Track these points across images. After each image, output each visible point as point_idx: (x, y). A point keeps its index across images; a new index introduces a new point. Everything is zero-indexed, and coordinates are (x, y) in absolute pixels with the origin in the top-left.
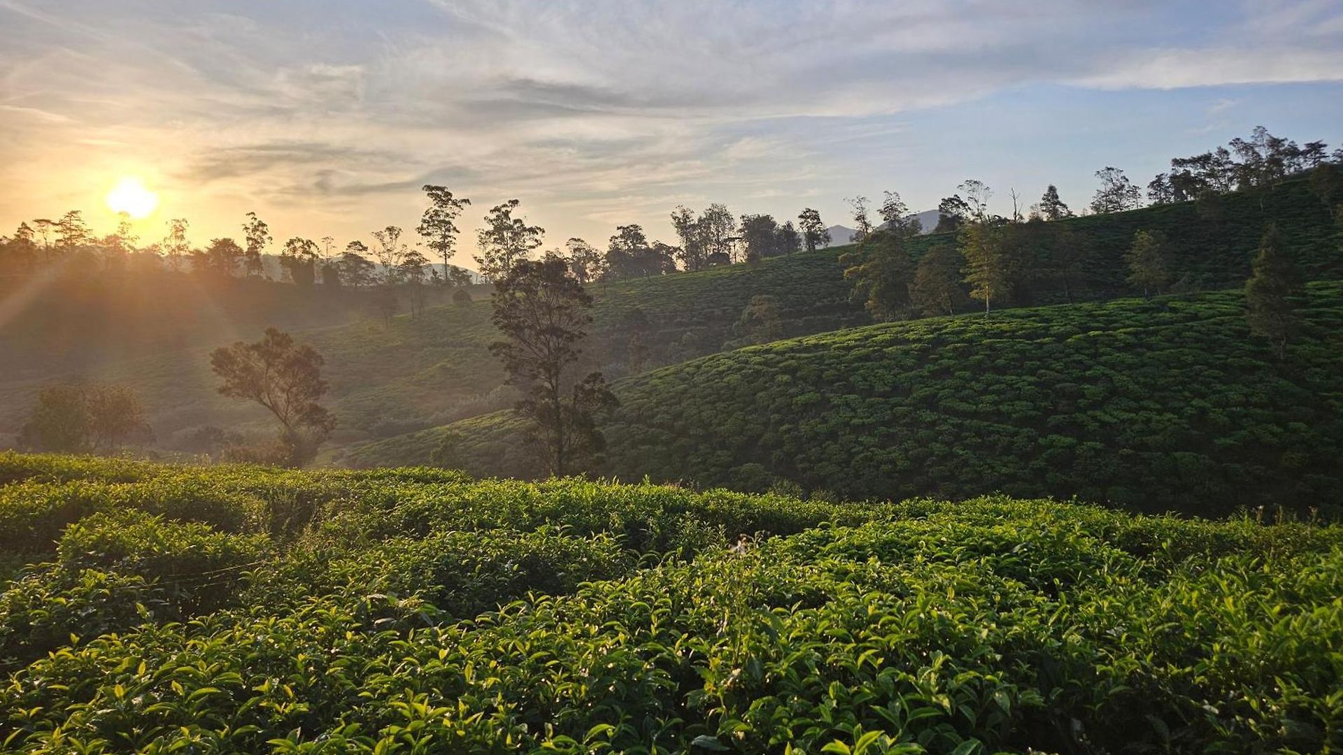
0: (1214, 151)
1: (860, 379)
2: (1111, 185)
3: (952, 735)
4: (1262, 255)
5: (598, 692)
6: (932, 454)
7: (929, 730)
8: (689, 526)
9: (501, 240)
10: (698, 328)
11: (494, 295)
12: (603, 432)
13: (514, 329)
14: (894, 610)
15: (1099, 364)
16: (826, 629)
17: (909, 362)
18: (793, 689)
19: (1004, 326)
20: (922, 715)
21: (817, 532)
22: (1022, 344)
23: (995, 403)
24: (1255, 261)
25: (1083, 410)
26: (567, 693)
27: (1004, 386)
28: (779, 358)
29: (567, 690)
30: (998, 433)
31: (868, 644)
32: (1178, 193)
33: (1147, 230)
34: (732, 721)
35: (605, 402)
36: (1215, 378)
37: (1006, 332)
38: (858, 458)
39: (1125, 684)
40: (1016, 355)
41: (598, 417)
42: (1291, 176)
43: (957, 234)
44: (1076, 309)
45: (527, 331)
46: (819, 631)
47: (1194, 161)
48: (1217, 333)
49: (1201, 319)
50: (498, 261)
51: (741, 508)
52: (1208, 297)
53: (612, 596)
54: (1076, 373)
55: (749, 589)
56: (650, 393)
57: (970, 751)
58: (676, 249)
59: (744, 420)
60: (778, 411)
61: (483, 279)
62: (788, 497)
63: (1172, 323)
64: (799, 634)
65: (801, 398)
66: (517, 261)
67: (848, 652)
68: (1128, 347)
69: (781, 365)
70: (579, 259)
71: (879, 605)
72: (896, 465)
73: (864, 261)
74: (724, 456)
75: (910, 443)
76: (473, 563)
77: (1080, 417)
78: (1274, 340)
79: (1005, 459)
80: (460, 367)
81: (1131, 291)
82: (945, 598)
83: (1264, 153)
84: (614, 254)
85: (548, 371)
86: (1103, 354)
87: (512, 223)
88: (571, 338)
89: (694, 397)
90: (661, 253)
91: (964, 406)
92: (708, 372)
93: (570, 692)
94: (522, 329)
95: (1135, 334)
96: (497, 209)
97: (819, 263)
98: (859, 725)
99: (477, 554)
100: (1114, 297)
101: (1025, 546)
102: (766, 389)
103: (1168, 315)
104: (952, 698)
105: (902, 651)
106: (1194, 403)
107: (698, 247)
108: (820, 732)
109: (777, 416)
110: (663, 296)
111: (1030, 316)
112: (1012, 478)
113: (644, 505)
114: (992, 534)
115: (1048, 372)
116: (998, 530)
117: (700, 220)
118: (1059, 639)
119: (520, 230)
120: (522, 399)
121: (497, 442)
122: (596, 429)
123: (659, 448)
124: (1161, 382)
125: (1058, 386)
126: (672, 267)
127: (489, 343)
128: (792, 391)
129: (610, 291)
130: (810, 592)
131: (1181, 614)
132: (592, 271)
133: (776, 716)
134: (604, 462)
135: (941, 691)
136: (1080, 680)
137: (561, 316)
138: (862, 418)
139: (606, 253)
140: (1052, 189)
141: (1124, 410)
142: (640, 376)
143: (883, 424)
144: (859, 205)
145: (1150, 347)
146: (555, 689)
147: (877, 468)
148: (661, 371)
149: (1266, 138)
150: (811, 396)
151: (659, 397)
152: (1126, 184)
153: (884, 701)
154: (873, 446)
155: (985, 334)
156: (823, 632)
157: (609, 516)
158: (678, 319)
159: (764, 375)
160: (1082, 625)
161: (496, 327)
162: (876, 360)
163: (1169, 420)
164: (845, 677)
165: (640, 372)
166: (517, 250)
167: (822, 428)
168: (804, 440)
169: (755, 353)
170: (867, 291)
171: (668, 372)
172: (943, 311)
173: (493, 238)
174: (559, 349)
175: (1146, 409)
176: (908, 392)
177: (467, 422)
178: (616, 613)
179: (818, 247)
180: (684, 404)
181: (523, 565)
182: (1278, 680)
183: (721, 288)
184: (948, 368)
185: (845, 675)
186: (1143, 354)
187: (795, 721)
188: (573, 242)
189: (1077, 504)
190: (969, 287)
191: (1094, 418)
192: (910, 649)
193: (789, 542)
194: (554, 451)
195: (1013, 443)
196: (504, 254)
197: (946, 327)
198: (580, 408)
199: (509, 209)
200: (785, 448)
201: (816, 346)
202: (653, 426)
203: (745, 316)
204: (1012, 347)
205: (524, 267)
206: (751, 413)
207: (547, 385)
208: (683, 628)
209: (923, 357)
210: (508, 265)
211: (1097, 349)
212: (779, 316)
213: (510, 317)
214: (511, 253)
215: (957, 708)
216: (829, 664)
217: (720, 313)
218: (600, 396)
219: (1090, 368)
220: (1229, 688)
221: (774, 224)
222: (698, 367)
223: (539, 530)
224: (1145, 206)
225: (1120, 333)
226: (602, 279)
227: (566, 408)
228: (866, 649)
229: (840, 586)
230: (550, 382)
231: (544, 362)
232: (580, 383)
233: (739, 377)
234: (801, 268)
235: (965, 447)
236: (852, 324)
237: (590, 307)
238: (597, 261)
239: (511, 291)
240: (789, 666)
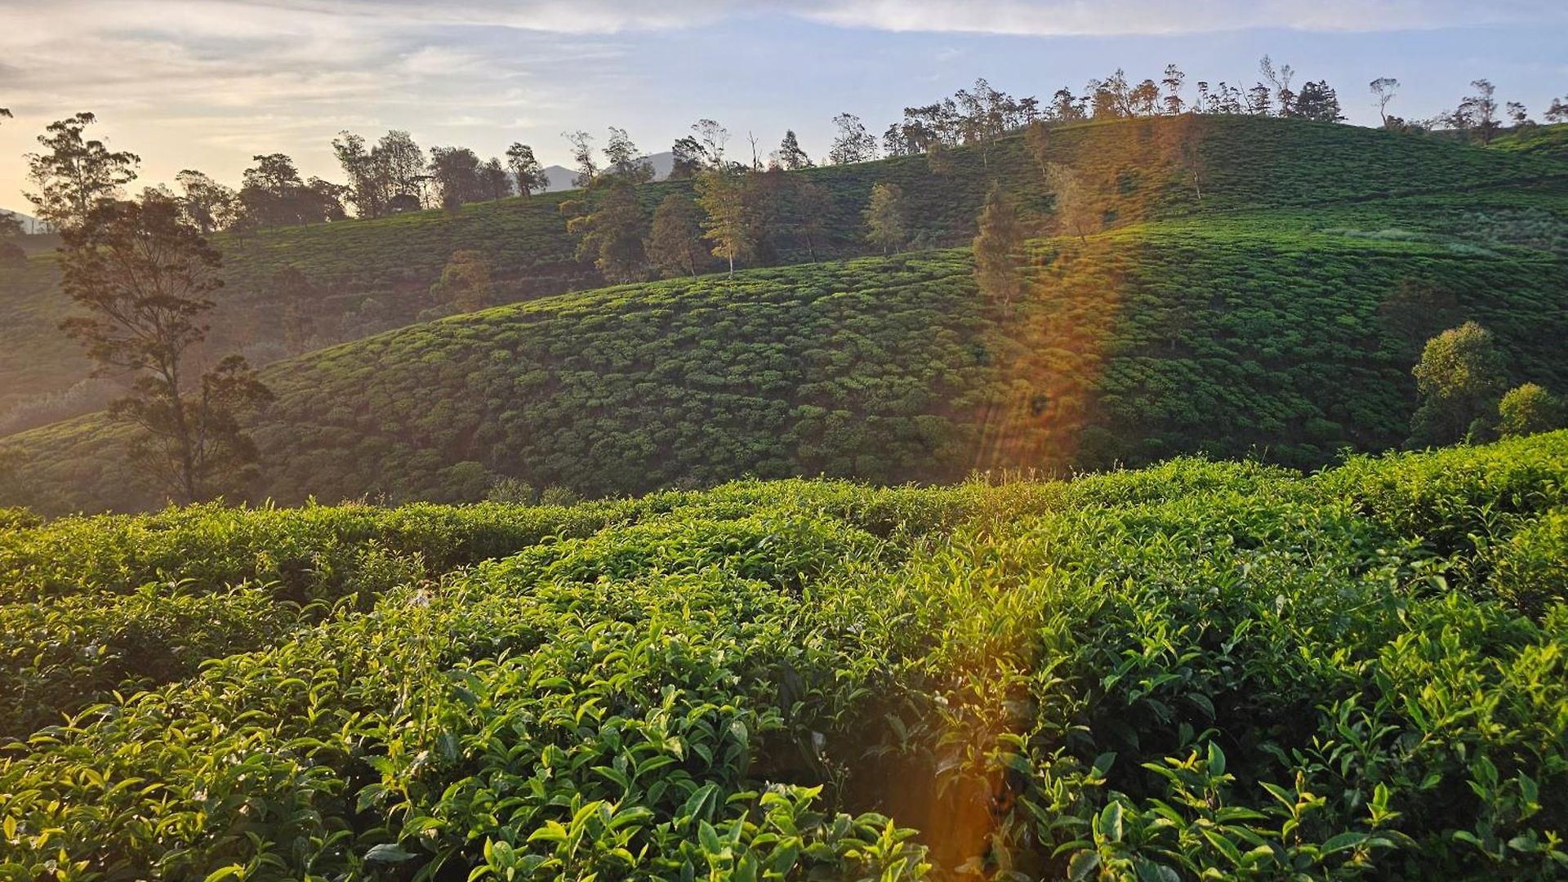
0: (942, 102)
1: (595, 352)
2: (847, 134)
3: (685, 782)
4: (987, 214)
5: (223, 818)
6: (681, 434)
7: (660, 782)
8: (373, 558)
9: (70, 170)
10: (383, 292)
11: (60, 250)
12: (252, 436)
13: (98, 298)
14: (622, 642)
15: (845, 327)
16: (541, 678)
17: (650, 330)
18: (499, 763)
19: (750, 289)
20: (651, 767)
21: (541, 549)
22: (769, 309)
23: (745, 374)
24: (980, 218)
25: (830, 378)
26: (175, 830)
27: (752, 354)
28: (494, 329)
29: (174, 824)
30: (749, 406)
31: (590, 691)
32: (911, 144)
33: (884, 184)
34: (418, 819)
35: (251, 395)
36: (949, 338)
37: (752, 295)
38: (597, 445)
39: (863, 686)
40: (763, 321)
41: (241, 417)
42: (1010, 133)
43: (694, 181)
44: (820, 269)
45: (120, 302)
46: (532, 683)
47: (924, 111)
48: (951, 292)
49: (937, 279)
50: (67, 201)
51: (447, 525)
52: (941, 255)
53: (249, 676)
54: (823, 337)
55: (444, 640)
56: (320, 381)
57: (703, 800)
58: (343, 189)
59: (453, 408)
60: (496, 395)
61: (44, 226)
62: (508, 504)
63: (910, 283)
64: (507, 691)
65: (526, 378)
66: (98, 200)
67: (567, 705)
68: (871, 309)
69: (497, 338)
70: (198, 199)
71: (606, 637)
72: (641, 450)
73: (591, 210)
74: (429, 455)
75: (657, 424)
76: (32, 651)
77: (829, 385)
78: (998, 298)
79: (757, 434)
80: (14, 354)
81: (871, 249)
82: (681, 617)
83: (987, 107)
84: (252, 193)
85: (158, 355)
86: (849, 317)
87: (85, 147)
88: (192, 310)
89: (383, 382)
90: (321, 193)
91: (713, 379)
92: (399, 350)
93: (179, 826)
94: (112, 299)
95: (877, 295)
96: (56, 126)
97: (536, 211)
98: (578, 795)
99: (38, 637)
100: (856, 255)
101: (770, 540)
102: (478, 368)
103: (906, 274)
104: (684, 739)
105: (630, 693)
106: (932, 364)
107: (374, 187)
108: (530, 812)
109: (495, 402)
110: (329, 251)
111: (775, 277)
112: (765, 455)
113: (309, 536)
114: (737, 529)
115: (796, 338)
116: (742, 523)
117: (375, 151)
118: (800, 646)
119: (98, 157)
120: (122, 397)
121: (86, 459)
122: (241, 432)
123: (337, 452)
124: (902, 344)
125: (806, 353)
126: (339, 213)
127: (62, 319)
128: (514, 368)
129: (249, 244)
130: (524, 632)
131: (915, 601)
132: (220, 215)
133: (477, 800)
134: (258, 476)
135: (673, 734)
136: (820, 688)
137: (173, 278)
138: (599, 398)
139: (239, 191)
140: (790, 134)
141: (869, 376)
142: (304, 357)
143: (626, 403)
144: (580, 143)
145: (891, 309)
146: (155, 826)
147: (620, 455)
148: (333, 350)
149: (988, 91)
150: (538, 375)
151: (333, 384)
152: (862, 132)
153: (607, 758)
154: (615, 430)
155: (730, 297)
156: (536, 684)
157: (255, 557)
158: (354, 281)
159: (475, 351)
160: (825, 624)
161: (70, 297)
162: (611, 329)
163: (911, 383)
164: (563, 736)
165: (302, 353)
166: (96, 185)
167: (553, 413)
168: (531, 428)
169: (462, 323)
170: (597, 246)
171: (344, 351)
172: (684, 271)
173: (54, 168)
174: (174, 326)
175: (889, 373)
176: (651, 366)
177: (33, 433)
178: (256, 698)
179: (533, 192)
180: (370, 392)
181: (114, 643)
182: (998, 661)
183: (408, 240)
184: (693, 336)
185: (562, 736)
186: (885, 316)
187: (500, 803)
188: (188, 176)
189: (825, 480)
190: (709, 244)
191: (842, 385)
192: (639, 689)
193: (507, 564)
194: (179, 466)
195: (764, 417)
196: (76, 191)
197: (688, 290)
198: (215, 407)
199: (79, 126)
200: (509, 440)
201: (539, 314)
202: (326, 423)
203: (445, 276)
204: (759, 311)
205: (109, 210)
206: (461, 399)
207: (160, 375)
208: (353, 705)
209: (665, 323)
210: (84, 206)
211: (841, 312)
212: (491, 277)
213: (91, 282)
214: (87, 189)
215: (692, 750)
216: (543, 724)
217: (412, 273)
218: (244, 388)
219: (835, 332)
220: (959, 674)
221: (475, 161)
222: (386, 343)
223: (141, 589)
224: (881, 158)
225: (863, 295)
226: (235, 228)
227: (193, 407)
228: (587, 697)
229: (560, 619)
230: (165, 372)
231: (151, 345)
232: (212, 370)
233: (443, 354)
234: (513, 217)
235: (717, 424)
236: (580, 287)
237: (219, 266)
238: (226, 203)
239: (88, 245)
240: (493, 735)
